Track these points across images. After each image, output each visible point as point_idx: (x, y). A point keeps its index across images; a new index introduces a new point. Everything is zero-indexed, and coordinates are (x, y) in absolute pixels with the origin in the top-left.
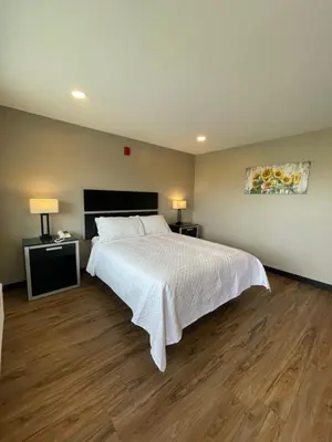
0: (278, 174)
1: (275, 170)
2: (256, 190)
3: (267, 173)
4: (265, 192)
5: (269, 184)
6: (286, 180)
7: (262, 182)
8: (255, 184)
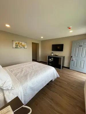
0: (21, 44)
1: (21, 43)
2: (16, 47)
3: (19, 43)
4: (19, 48)
5: (20, 46)
6: (23, 45)
7: (18, 45)
8: (16, 46)
